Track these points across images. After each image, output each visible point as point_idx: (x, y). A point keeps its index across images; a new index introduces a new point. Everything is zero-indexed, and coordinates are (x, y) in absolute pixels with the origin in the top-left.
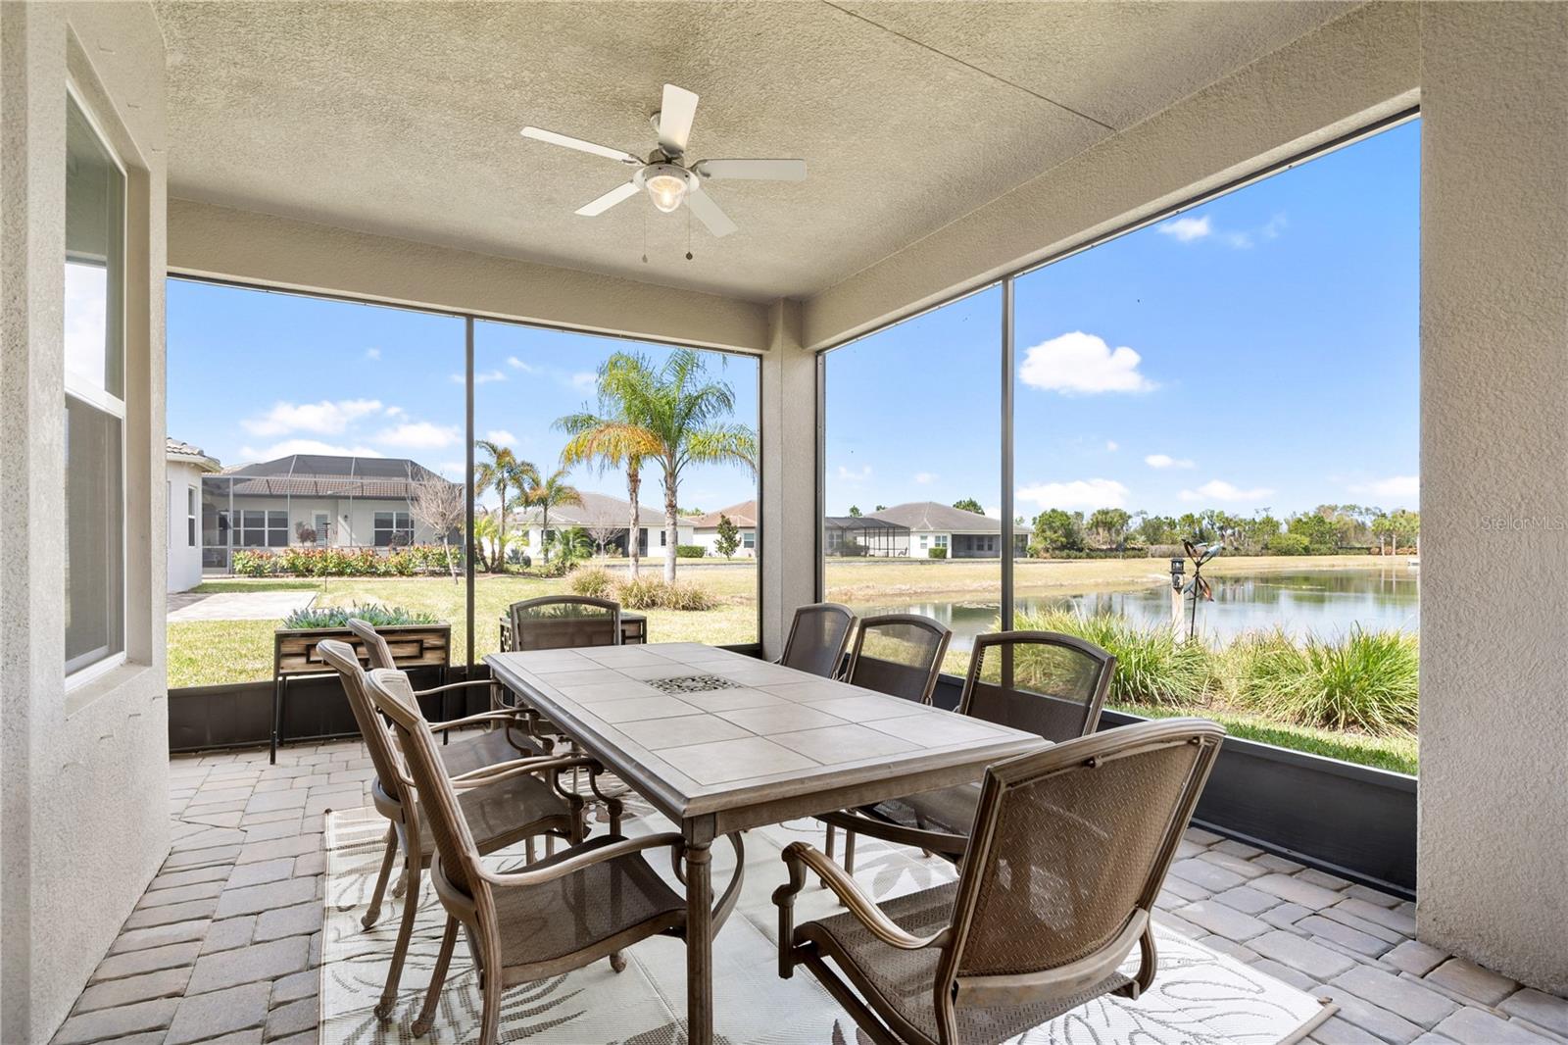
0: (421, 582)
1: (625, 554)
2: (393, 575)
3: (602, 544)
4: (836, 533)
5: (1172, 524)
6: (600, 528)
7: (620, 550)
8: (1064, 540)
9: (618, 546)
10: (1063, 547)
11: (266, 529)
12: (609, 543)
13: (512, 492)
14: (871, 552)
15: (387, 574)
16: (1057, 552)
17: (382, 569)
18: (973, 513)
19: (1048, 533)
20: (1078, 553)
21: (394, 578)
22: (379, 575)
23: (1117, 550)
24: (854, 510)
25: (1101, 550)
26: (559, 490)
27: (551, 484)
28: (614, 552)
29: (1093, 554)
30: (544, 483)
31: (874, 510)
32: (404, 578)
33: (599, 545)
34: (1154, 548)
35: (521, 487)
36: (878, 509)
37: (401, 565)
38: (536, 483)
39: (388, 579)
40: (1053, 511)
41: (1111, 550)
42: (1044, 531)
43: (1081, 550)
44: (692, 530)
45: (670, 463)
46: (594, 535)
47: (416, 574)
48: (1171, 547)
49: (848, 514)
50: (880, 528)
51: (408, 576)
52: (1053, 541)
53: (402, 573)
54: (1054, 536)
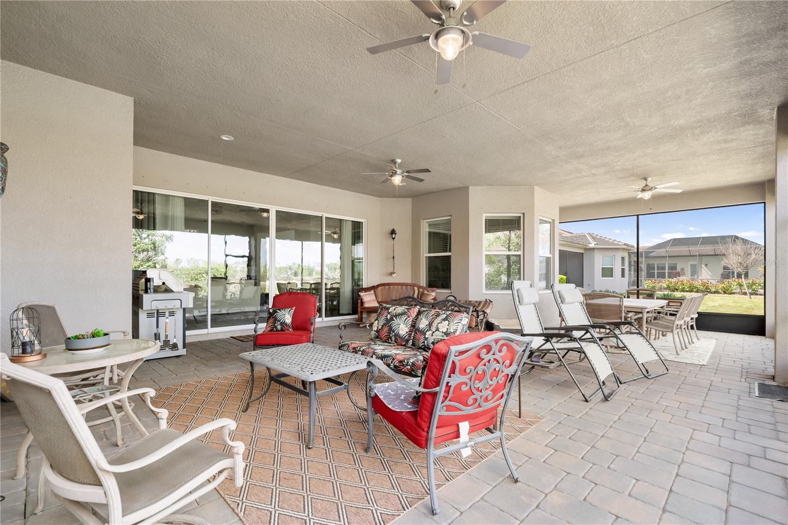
0: (736, 297)
2: (720, 293)
11: (656, 271)
15: (716, 292)
17: (713, 290)
21: (720, 295)
22: (712, 293)
32: (726, 295)
37: (724, 288)
39: (717, 295)
47: (734, 293)
51: (728, 294)
53: (725, 293)
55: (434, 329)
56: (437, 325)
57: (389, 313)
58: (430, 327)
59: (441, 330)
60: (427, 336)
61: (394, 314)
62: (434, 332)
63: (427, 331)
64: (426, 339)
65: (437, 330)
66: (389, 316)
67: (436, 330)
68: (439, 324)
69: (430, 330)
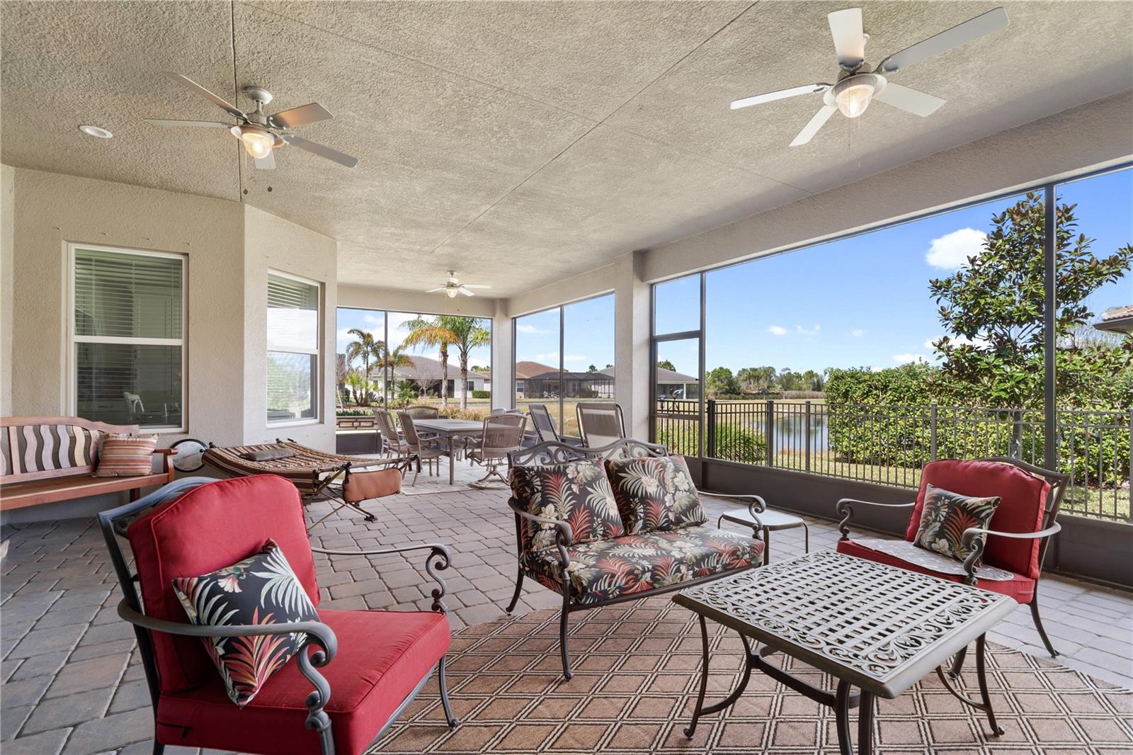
1: (440, 396)
3: (425, 389)
4: (577, 383)
5: (799, 377)
6: (423, 378)
7: (436, 393)
8: (727, 387)
9: (434, 392)
10: (727, 392)
12: (429, 389)
13: (372, 359)
14: (600, 395)
16: (723, 395)
18: (668, 371)
19: (717, 383)
20: (737, 396)
23: (762, 394)
24: (592, 367)
25: (752, 394)
26: (401, 357)
27: (395, 355)
28: (433, 395)
29: (747, 396)
30: (391, 353)
31: (605, 367)
33: (422, 391)
34: (787, 392)
35: (378, 356)
36: (608, 366)
38: (387, 354)
40: (721, 368)
41: (759, 394)
42: (714, 382)
43: (739, 394)
44: (483, 380)
45: (464, 345)
46: (420, 384)
48: (798, 392)
49: (588, 370)
50: (605, 380)
52: (720, 388)
54: (721, 385)
55: (672, 490)
56: (673, 482)
57: (571, 481)
58: (665, 488)
59: (681, 488)
60: (668, 504)
61: (584, 480)
62: (674, 495)
63: (664, 495)
64: (668, 509)
65: (677, 489)
66: (575, 488)
67: (676, 491)
68: (675, 480)
69: (667, 492)
